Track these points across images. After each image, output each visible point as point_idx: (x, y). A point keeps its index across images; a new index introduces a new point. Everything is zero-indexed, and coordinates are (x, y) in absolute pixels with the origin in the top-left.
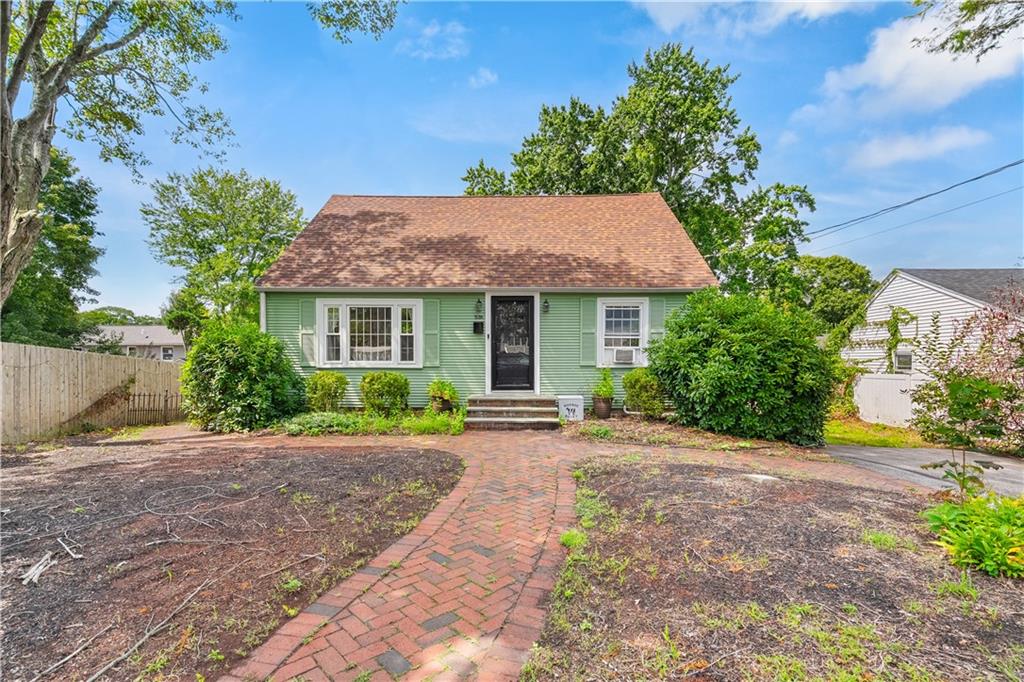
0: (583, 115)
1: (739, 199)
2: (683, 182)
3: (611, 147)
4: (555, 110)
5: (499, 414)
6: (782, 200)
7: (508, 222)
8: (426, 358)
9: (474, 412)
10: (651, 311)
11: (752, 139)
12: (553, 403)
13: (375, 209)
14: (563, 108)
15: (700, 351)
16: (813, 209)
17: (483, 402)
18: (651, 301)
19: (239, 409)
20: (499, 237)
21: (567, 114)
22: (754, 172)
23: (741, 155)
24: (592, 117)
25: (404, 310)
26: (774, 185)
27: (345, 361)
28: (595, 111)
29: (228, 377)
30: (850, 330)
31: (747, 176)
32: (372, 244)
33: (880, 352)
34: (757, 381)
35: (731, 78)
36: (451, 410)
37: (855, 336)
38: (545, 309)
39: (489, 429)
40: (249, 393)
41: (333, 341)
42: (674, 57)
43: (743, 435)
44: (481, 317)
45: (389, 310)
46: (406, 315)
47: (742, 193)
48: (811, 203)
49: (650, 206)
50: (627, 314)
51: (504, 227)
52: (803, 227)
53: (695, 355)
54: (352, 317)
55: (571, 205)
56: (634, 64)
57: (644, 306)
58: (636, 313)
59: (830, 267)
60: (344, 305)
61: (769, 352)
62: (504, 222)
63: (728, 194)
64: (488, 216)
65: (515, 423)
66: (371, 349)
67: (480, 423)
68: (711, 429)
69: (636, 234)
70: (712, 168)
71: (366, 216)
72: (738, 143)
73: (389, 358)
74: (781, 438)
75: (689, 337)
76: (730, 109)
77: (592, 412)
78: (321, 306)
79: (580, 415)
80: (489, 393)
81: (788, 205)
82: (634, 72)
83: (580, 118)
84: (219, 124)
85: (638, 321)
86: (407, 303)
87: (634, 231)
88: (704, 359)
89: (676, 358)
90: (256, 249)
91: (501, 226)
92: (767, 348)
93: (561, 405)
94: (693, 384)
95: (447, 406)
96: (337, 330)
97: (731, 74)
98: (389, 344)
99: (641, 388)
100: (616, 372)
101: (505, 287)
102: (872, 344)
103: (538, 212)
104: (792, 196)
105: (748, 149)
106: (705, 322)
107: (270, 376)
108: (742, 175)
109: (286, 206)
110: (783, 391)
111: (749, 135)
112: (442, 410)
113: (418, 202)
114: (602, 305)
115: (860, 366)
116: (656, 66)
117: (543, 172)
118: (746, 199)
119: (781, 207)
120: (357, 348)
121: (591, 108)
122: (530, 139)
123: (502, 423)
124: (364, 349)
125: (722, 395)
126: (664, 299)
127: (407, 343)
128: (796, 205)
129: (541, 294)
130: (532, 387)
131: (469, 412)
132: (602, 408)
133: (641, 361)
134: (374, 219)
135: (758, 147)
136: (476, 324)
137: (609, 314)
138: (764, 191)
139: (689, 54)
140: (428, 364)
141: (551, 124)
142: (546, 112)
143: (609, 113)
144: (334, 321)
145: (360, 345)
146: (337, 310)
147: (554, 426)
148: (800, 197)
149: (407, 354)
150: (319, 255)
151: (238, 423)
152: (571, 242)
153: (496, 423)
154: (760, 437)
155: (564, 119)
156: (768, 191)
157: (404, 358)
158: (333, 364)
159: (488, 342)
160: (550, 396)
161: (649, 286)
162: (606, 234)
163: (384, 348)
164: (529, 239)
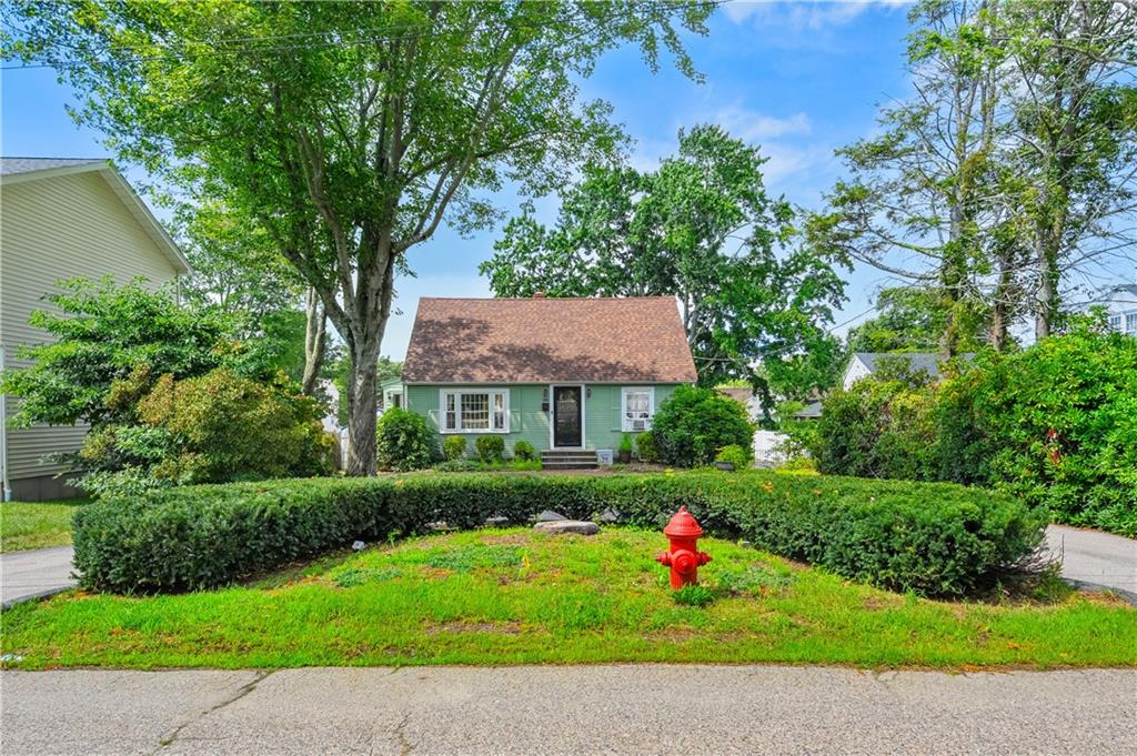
1: (779, 260)
5: (562, 460)
7: (560, 325)
8: (511, 428)
9: (547, 459)
10: (656, 395)
12: (593, 453)
13: (457, 314)
15: (674, 421)
17: (550, 453)
18: (656, 390)
19: (413, 458)
20: (555, 340)
25: (497, 396)
27: (458, 429)
32: (468, 349)
36: (532, 458)
38: (588, 395)
39: (556, 469)
40: (418, 449)
41: (451, 416)
44: (547, 400)
45: (487, 396)
46: (498, 399)
47: (781, 254)
50: (641, 397)
51: (558, 330)
52: (844, 286)
53: (671, 425)
54: (463, 400)
57: (651, 392)
58: (647, 397)
60: (457, 393)
65: (573, 465)
66: (475, 421)
67: (551, 465)
71: (458, 324)
73: (487, 427)
75: (670, 413)
77: (616, 460)
78: (443, 393)
79: (610, 461)
80: (552, 448)
85: (648, 402)
86: (499, 391)
89: (662, 426)
93: (599, 454)
94: (669, 441)
95: (528, 456)
96: (453, 408)
98: (487, 417)
99: (645, 444)
100: (634, 435)
101: (561, 381)
106: (678, 406)
107: (427, 439)
111: (784, 203)
112: (525, 459)
113: (488, 305)
114: (624, 392)
120: (465, 421)
123: (565, 465)
124: (471, 421)
125: (682, 446)
126: (663, 388)
127: (499, 416)
129: (587, 385)
130: (580, 445)
131: (543, 459)
132: (624, 457)
133: (648, 427)
134: (465, 327)
135: (793, 214)
136: (544, 405)
137: (628, 398)
140: (513, 431)
144: (451, 403)
145: (468, 418)
146: (453, 396)
147: (595, 466)
149: (499, 424)
151: (412, 466)
152: (605, 344)
153: (561, 465)
157: (496, 425)
158: (451, 431)
159: (552, 417)
160: (592, 450)
161: (654, 380)
162: (630, 337)
163: (485, 420)
164: (576, 341)
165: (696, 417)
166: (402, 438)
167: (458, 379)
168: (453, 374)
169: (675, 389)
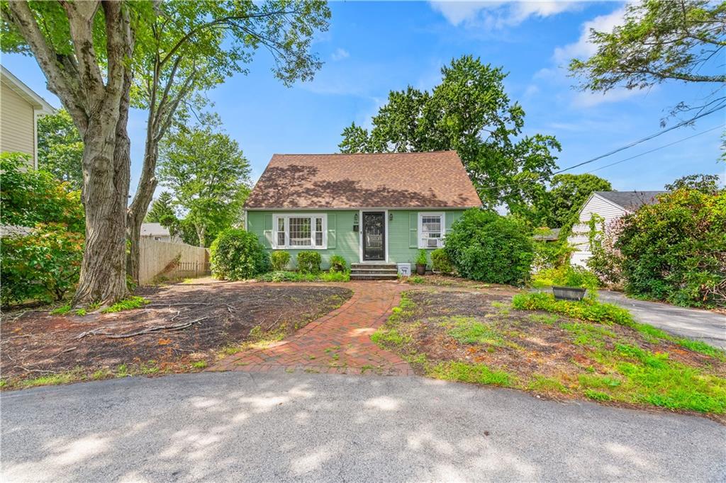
0: (415, 96)
1: (513, 145)
2: (476, 136)
3: (432, 117)
4: (398, 93)
5: (367, 272)
6: (541, 144)
7: (371, 170)
8: (329, 245)
9: (355, 271)
10: (446, 219)
11: (520, 109)
12: (395, 267)
13: (297, 163)
14: (403, 92)
15: (467, 239)
16: (560, 150)
17: (358, 266)
18: (446, 214)
19: (241, 270)
21: (406, 95)
22: (521, 129)
23: (514, 118)
24: (422, 97)
25: (317, 220)
26: (535, 135)
27: (286, 246)
28: (423, 93)
29: (235, 255)
30: (572, 225)
31: (517, 130)
32: (299, 185)
33: (586, 239)
34: (493, 255)
35: (504, 74)
36: (343, 271)
37: (574, 229)
38: (391, 219)
39: (362, 280)
40: (245, 262)
41: (282, 236)
42: (468, 63)
43: (488, 281)
44: (357, 223)
45: (310, 219)
46: (318, 221)
47: (515, 140)
48: (558, 146)
49: (450, 159)
50: (434, 220)
51: (369, 173)
52: (555, 160)
53: (464, 242)
54: (291, 223)
55: (406, 159)
56: (445, 67)
57: (443, 216)
58: (438, 221)
59: (583, 181)
60: (286, 217)
61: (499, 241)
62: (369, 170)
63: (505, 141)
64: (359, 166)
65: (375, 277)
66: (300, 239)
67: (357, 277)
68: (473, 279)
69: (440, 176)
70: (496, 125)
71: (294, 169)
72: (511, 111)
73: (309, 244)
74: (508, 283)
75: (462, 233)
76: (504, 93)
77: (415, 272)
78: (275, 217)
79: (409, 273)
80: (362, 262)
81: (544, 148)
82: (445, 71)
83: (413, 98)
84: (216, 120)
85: (440, 225)
86: (318, 215)
87: (440, 174)
88: (468, 244)
89: (455, 244)
90: (214, 177)
91: (367, 172)
92: (499, 239)
93: (399, 267)
94: (463, 257)
95: (340, 268)
96: (283, 229)
97: (504, 72)
98: (309, 236)
99: (439, 259)
100: (428, 251)
101: (370, 207)
102: (583, 234)
103: (387, 163)
104: (547, 142)
105: (517, 114)
106: (470, 226)
107: (254, 253)
108: (515, 130)
109: (233, 150)
110: (506, 259)
111: (518, 106)
112: (337, 271)
113: (321, 158)
114: (420, 216)
115: (575, 247)
116: (458, 67)
117: (391, 131)
118: (518, 144)
119: (540, 148)
120: (293, 239)
121: (420, 91)
122: (383, 108)
123: (369, 276)
124: (297, 239)
125: (476, 262)
126: (453, 212)
127: (319, 236)
128: (549, 148)
129: (389, 211)
130: (384, 259)
131: (352, 271)
132: (421, 270)
133: (441, 245)
134: (300, 171)
135: (523, 114)
136: (354, 227)
137: (424, 221)
138: (529, 139)
139: (477, 61)
140: (330, 247)
141: (395, 102)
142: (392, 94)
143: (431, 94)
144: (282, 225)
145: (295, 237)
146: (283, 219)
147: (395, 278)
148: (552, 142)
149: (319, 242)
150: (272, 191)
151: (240, 276)
152: (405, 181)
153: (366, 277)
154: (497, 283)
155: (403, 99)
156: (532, 139)
157: (317, 244)
158: (281, 247)
159: (361, 236)
160: (393, 263)
161: (445, 206)
162: (424, 176)
163: (307, 239)
164: (382, 180)
165: (488, 235)
166: (232, 252)
167: (286, 205)
168: (284, 201)
169: (464, 213)
